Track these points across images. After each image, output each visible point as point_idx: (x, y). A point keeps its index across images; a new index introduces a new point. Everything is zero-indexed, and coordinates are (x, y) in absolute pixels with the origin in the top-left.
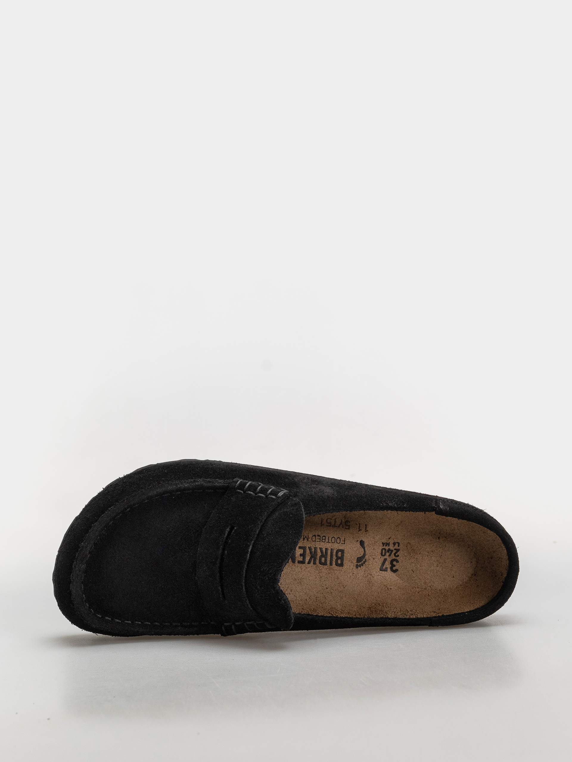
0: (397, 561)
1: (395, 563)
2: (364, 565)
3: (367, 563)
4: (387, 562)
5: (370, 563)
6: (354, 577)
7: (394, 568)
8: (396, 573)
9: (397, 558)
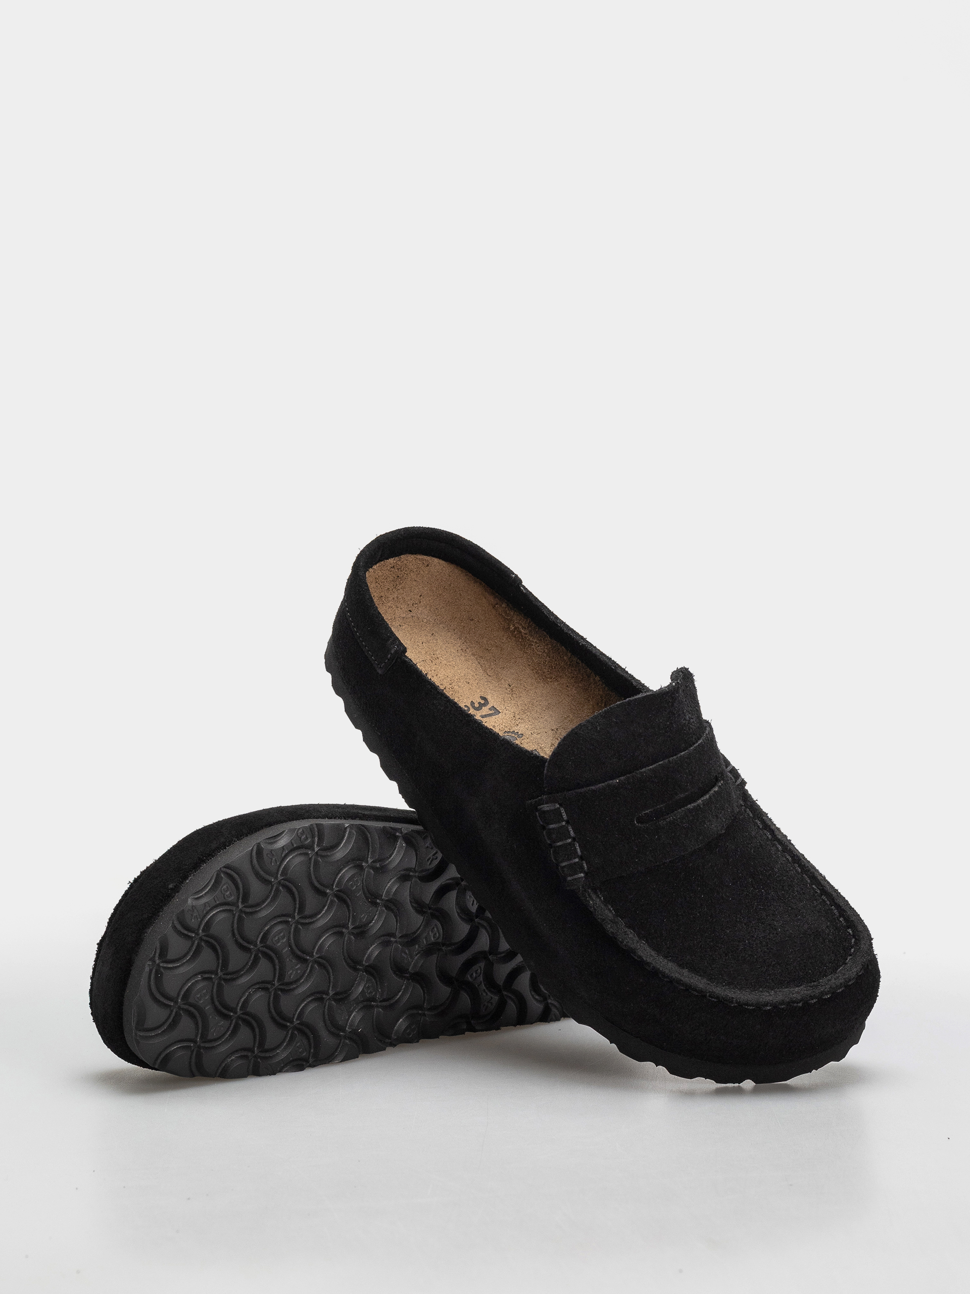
0: (472, 703)
1: (477, 705)
2: (511, 731)
3: (507, 730)
4: (484, 714)
5: (503, 727)
6: (536, 730)
7: (482, 702)
8: (486, 697)
9: (469, 705)
